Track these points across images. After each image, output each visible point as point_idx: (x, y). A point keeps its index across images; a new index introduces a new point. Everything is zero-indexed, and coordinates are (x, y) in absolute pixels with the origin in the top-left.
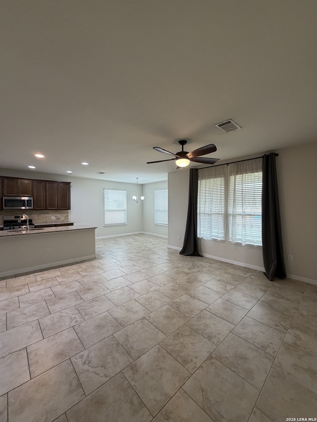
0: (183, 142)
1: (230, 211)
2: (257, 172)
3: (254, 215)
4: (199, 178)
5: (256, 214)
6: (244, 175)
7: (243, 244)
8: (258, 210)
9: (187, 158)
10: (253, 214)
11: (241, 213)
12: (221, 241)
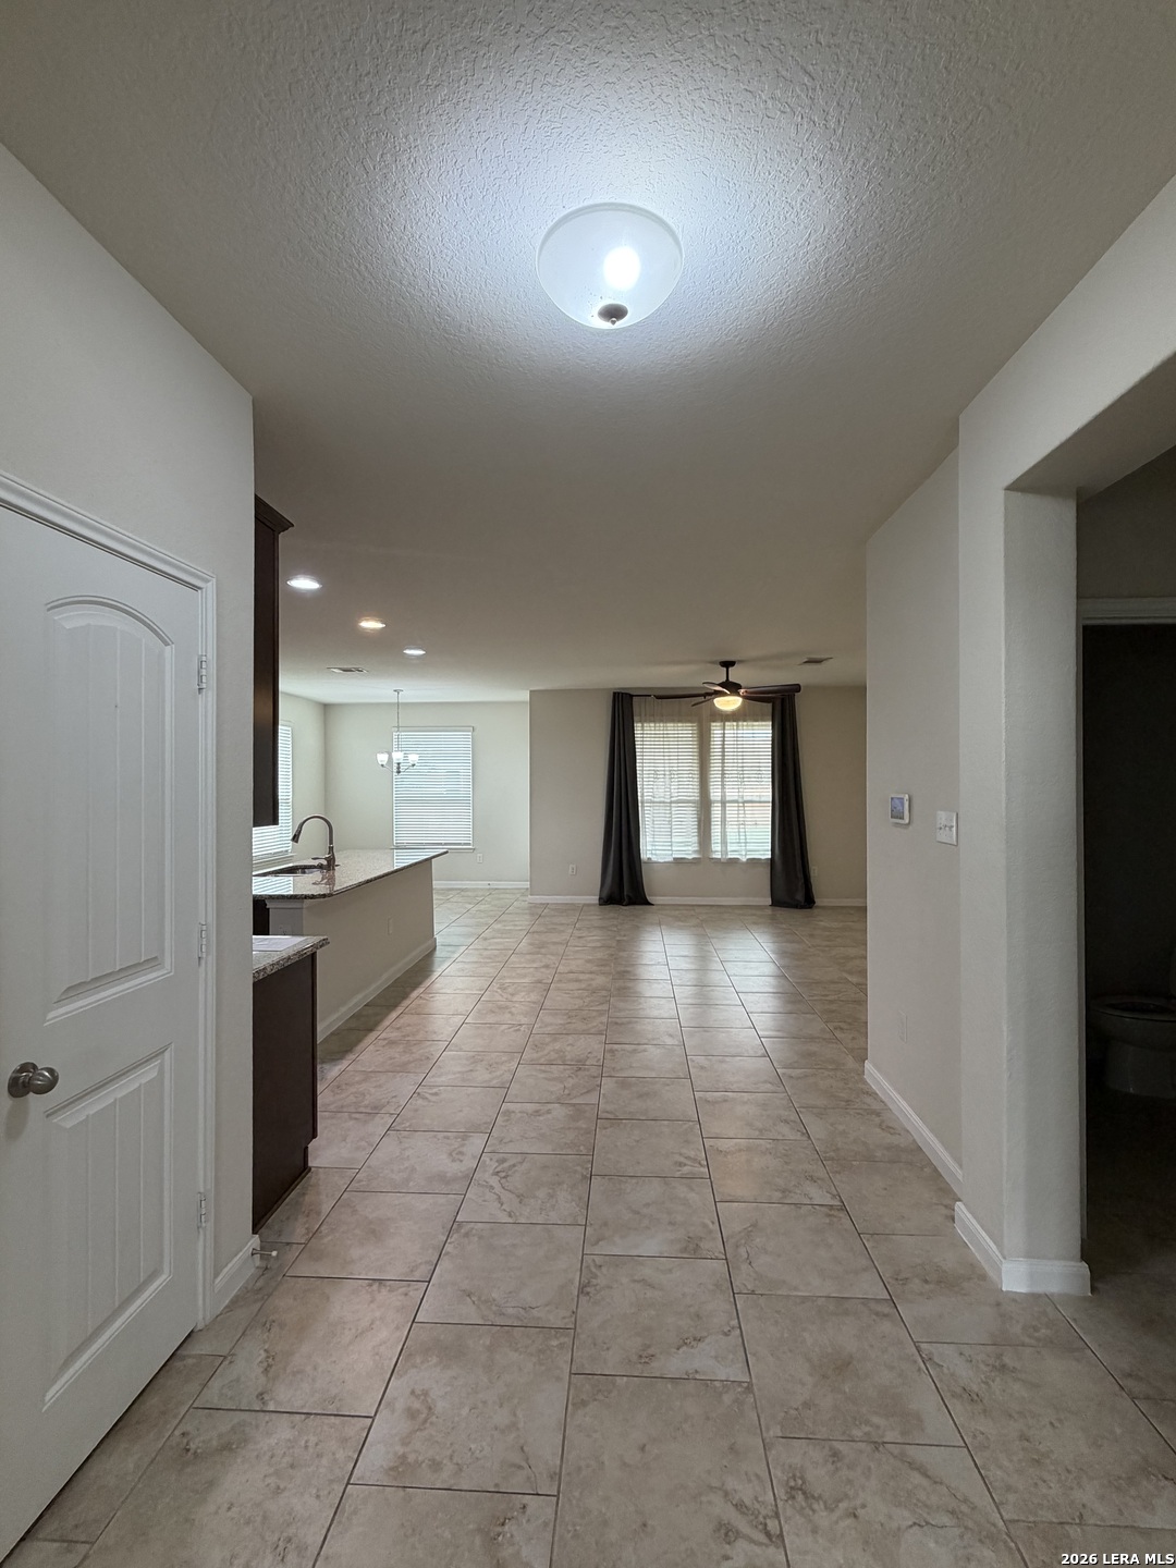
0: (728, 664)
1: (715, 793)
2: (763, 720)
3: (760, 802)
4: (635, 718)
5: (763, 799)
6: (740, 723)
7: (744, 860)
8: (766, 793)
9: (738, 695)
10: (757, 799)
11: (736, 798)
12: (695, 861)
